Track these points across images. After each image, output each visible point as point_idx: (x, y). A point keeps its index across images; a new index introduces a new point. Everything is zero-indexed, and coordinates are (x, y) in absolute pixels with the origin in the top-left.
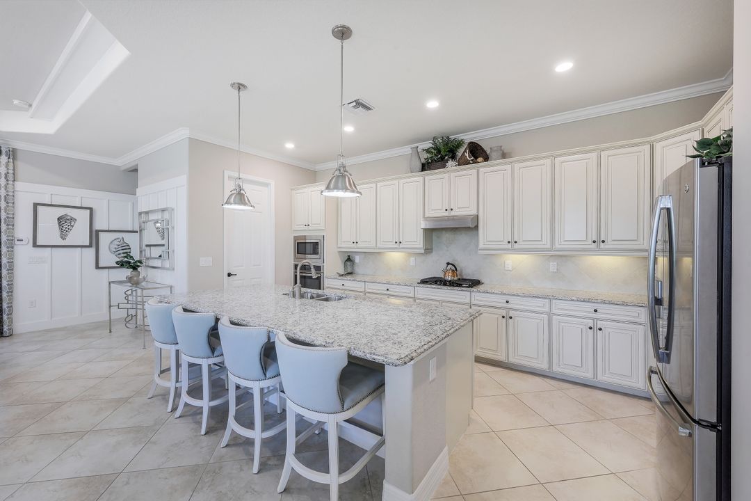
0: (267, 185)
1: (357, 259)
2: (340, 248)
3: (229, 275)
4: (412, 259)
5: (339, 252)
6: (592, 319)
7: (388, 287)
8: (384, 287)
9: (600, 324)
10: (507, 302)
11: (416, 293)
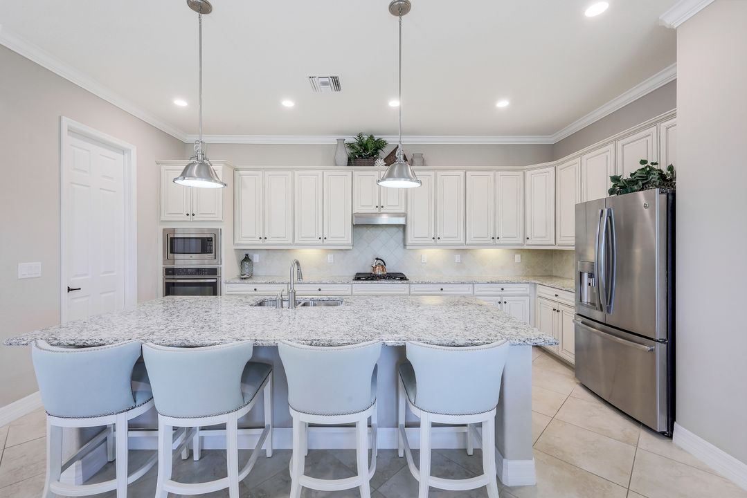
0: (123, 151)
1: (256, 258)
2: (238, 244)
3: (69, 290)
4: (330, 258)
5: (235, 250)
6: (500, 296)
7: (320, 286)
8: (316, 287)
9: (505, 299)
10: (442, 289)
11: (354, 290)
